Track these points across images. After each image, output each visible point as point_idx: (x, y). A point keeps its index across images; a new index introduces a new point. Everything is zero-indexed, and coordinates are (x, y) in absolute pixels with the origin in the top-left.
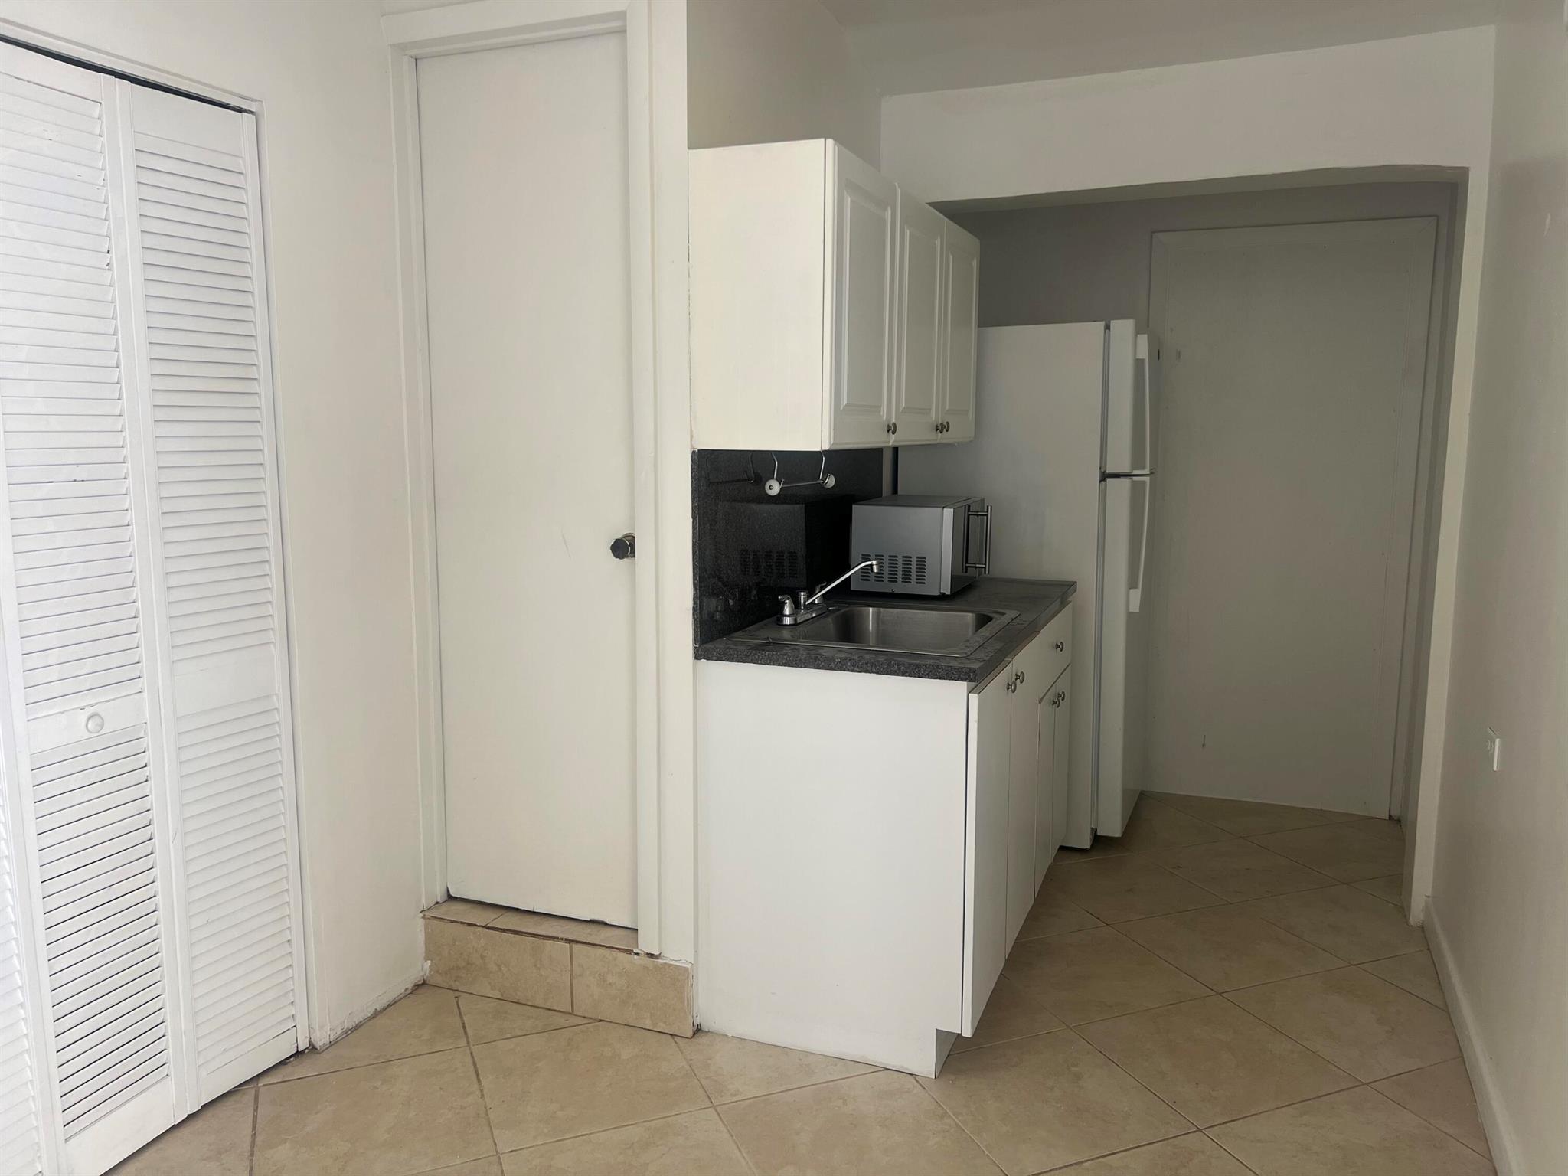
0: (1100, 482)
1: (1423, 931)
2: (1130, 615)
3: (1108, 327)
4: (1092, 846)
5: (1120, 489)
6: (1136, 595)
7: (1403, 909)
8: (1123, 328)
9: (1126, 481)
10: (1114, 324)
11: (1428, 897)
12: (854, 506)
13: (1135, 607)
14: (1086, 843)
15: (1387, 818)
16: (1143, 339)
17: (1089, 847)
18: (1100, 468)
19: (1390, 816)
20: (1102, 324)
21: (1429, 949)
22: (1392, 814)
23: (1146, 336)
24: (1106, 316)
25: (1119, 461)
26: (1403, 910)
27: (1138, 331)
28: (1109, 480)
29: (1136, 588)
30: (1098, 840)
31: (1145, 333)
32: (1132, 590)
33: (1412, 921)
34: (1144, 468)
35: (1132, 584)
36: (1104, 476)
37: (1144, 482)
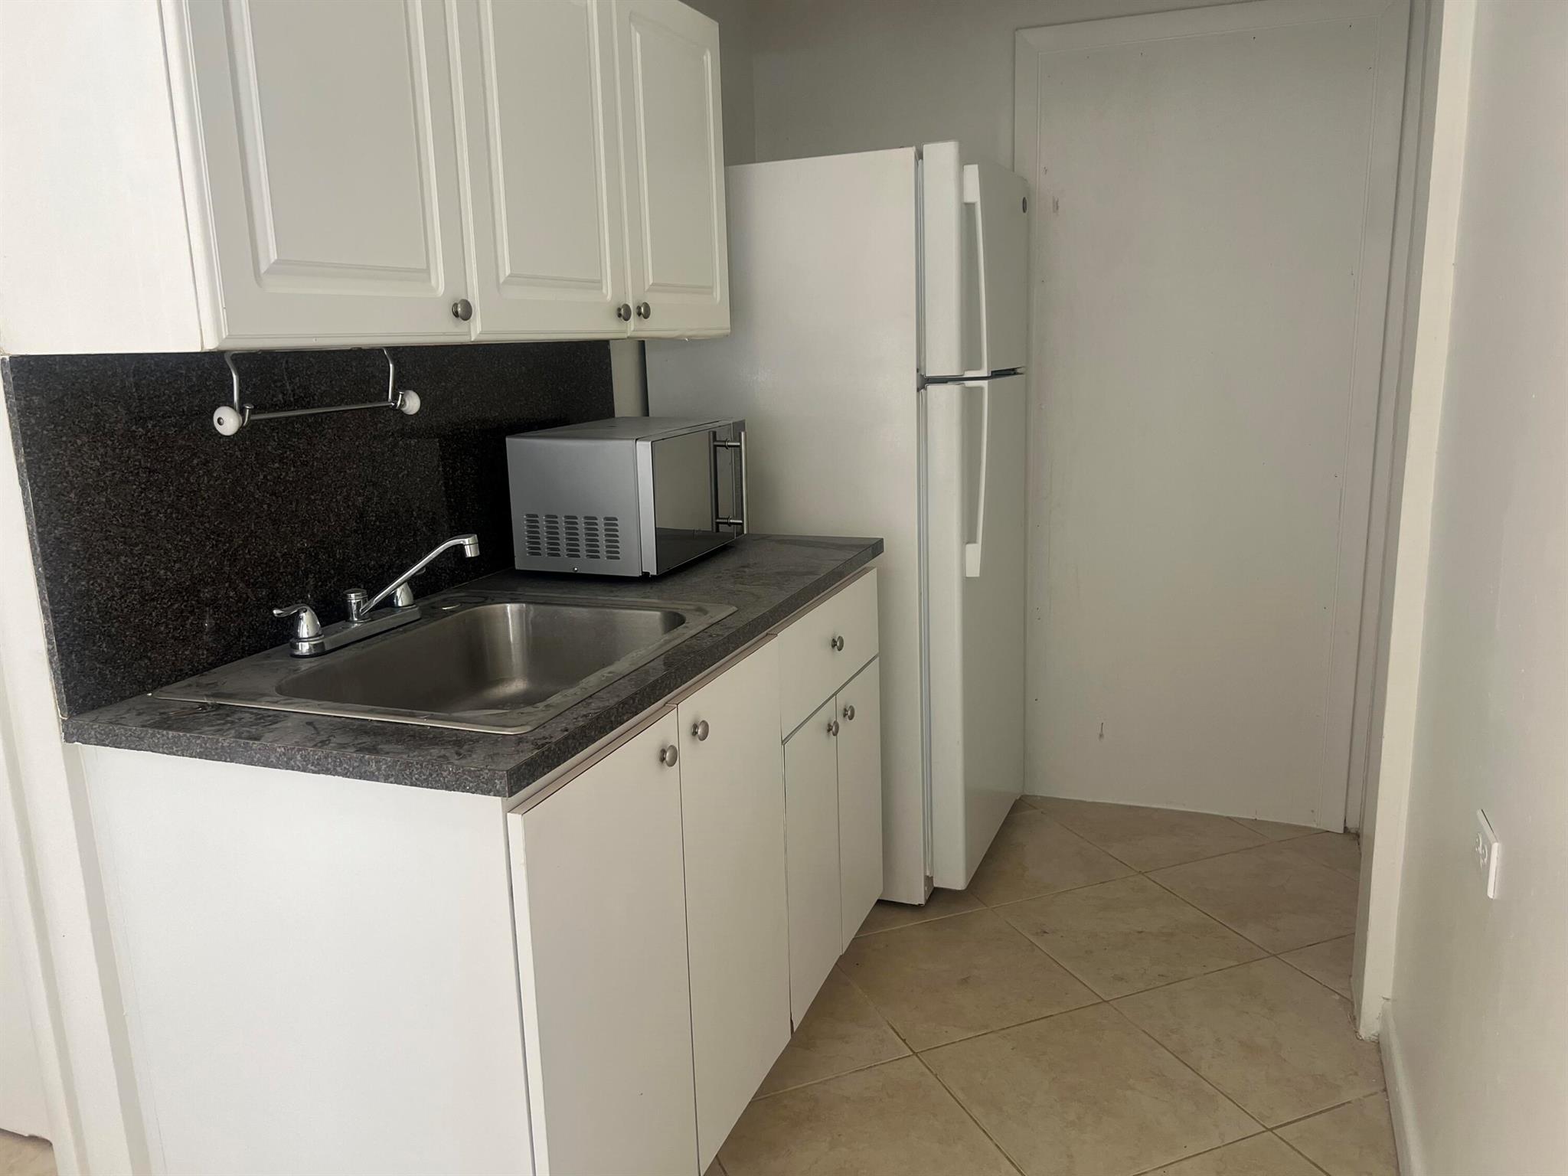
0: (918, 390)
1: (1379, 1051)
2: (967, 582)
3: (919, 156)
4: (928, 901)
5: (944, 397)
6: (974, 552)
7: (1353, 1005)
8: (942, 154)
9: (953, 388)
10: (928, 149)
11: (1388, 999)
12: (508, 440)
13: (974, 570)
14: (919, 899)
15: (1341, 831)
16: (972, 172)
17: (923, 902)
18: (918, 370)
19: (1345, 828)
20: (910, 152)
21: (1385, 1090)
22: (1349, 825)
23: (976, 167)
24: (916, 138)
25: (944, 360)
26: (1351, 1006)
27: (964, 160)
28: (931, 388)
29: (975, 542)
30: (937, 895)
31: (975, 164)
32: (968, 546)
33: (1364, 1033)
34: (979, 367)
35: (969, 537)
36: (925, 382)
37: (981, 389)
